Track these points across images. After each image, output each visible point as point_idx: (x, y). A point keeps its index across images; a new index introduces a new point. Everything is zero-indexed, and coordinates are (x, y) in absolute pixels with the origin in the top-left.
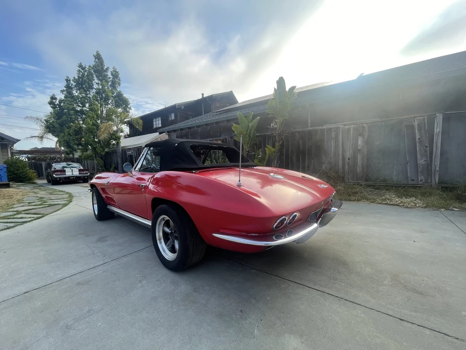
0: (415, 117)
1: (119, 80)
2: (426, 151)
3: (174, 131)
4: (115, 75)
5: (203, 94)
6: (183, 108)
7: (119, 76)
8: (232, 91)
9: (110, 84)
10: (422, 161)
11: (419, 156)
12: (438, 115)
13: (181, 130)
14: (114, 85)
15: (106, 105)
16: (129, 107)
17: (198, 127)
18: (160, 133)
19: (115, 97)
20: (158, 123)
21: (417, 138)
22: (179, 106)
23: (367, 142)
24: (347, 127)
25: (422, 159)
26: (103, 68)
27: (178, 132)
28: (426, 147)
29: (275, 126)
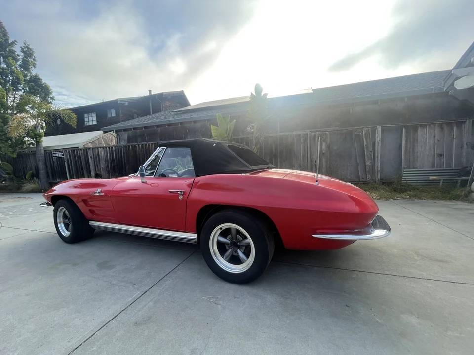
0: (363, 128)
1: (34, 60)
2: (371, 155)
3: (125, 130)
4: (28, 53)
5: (150, 91)
6: (127, 104)
7: (34, 55)
8: (183, 91)
9: (19, 63)
10: (369, 163)
11: (366, 159)
12: (378, 127)
13: (135, 129)
14: (25, 65)
15: (14, 90)
16: (51, 96)
17: (158, 126)
18: (105, 132)
19: (29, 82)
20: (92, 120)
21: (365, 144)
22: (121, 101)
23: (329, 147)
24: (313, 134)
25: (368, 162)
26: (7, 40)
27: (130, 132)
28: (371, 152)
29: (252, 130)
